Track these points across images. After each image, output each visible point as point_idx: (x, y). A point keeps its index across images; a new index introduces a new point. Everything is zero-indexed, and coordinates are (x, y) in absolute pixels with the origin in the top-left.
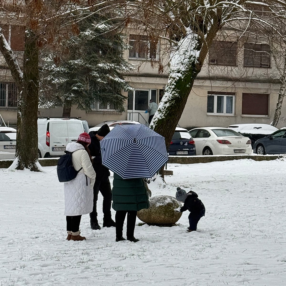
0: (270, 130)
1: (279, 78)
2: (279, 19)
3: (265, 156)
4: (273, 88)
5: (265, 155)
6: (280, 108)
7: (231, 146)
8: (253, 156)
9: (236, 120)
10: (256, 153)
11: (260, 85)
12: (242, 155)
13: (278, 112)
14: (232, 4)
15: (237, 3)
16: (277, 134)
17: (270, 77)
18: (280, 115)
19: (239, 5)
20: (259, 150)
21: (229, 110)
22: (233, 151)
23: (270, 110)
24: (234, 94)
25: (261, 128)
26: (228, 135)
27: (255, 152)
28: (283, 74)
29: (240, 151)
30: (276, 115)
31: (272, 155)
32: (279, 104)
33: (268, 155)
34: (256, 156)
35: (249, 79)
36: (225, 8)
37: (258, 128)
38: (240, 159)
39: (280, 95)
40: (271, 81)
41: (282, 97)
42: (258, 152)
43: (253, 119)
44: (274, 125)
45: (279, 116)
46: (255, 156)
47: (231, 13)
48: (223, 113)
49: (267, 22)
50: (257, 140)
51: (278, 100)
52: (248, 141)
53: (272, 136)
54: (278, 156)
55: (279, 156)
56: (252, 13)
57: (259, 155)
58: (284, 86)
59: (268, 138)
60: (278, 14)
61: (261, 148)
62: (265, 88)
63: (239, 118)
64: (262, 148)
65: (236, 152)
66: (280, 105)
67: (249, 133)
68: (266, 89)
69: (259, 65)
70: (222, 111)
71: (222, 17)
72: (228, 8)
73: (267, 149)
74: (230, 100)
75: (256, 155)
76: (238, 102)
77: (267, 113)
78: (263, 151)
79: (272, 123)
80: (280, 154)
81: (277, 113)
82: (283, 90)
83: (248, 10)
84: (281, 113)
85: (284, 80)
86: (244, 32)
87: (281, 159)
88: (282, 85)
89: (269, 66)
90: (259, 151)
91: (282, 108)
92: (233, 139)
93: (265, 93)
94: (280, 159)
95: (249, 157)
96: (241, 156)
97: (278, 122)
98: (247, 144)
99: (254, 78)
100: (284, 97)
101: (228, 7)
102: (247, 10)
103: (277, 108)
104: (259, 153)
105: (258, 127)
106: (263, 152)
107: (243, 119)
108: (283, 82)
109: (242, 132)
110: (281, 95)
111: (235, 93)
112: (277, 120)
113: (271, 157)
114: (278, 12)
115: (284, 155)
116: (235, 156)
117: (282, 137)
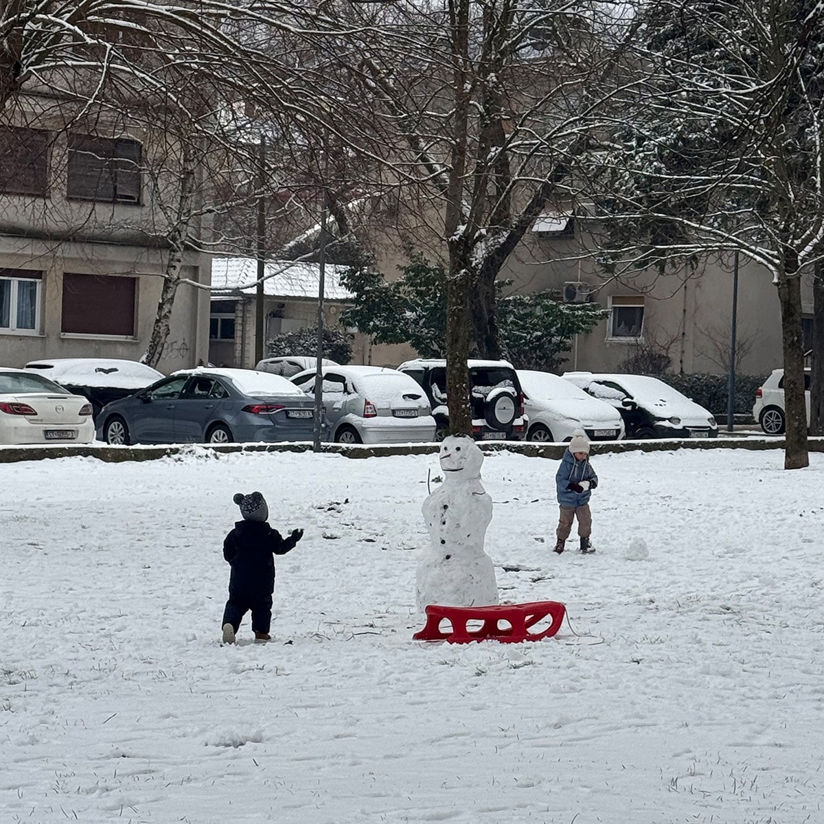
0: (140, 376)
1: (165, 235)
2: (178, 72)
3: (131, 447)
4: (148, 260)
5: (132, 445)
6: (166, 317)
7: (38, 420)
8: (98, 449)
9: (48, 347)
10: (105, 439)
11: (111, 253)
12: (66, 446)
13: (162, 328)
14: (52, 21)
15: (65, 19)
16: (162, 388)
17: (142, 231)
18: (167, 334)
19: (73, 25)
20: (112, 430)
21: (26, 320)
22: (42, 434)
23: (139, 323)
24: (39, 274)
25: (116, 370)
26: (27, 389)
27: (102, 436)
28: (175, 223)
29: (63, 434)
30: (156, 335)
31: (151, 447)
32: (164, 304)
33: (138, 446)
34: (107, 449)
35: (83, 235)
36: (31, 32)
37: (107, 372)
38: (61, 456)
39: (167, 281)
40: (142, 242)
41: (171, 285)
42: (110, 438)
43: (93, 345)
44: (151, 364)
45: (164, 337)
46: (102, 448)
47: (48, 45)
48: (8, 327)
49: (151, 77)
50: (105, 404)
51: (163, 295)
52: (84, 406)
53: (148, 393)
54: (166, 449)
55: (171, 449)
56: (111, 49)
57: (113, 446)
58: (178, 255)
59: (138, 397)
60: (175, 55)
61: (119, 425)
62: (127, 260)
63: (53, 343)
64: (121, 426)
65: (49, 436)
66: (166, 308)
67: (82, 385)
68: (128, 262)
69: (110, 197)
70: (5, 323)
71: (23, 56)
72: (39, 32)
73: (135, 429)
74: (28, 293)
75: (104, 445)
76: (50, 298)
77: (129, 329)
78: (122, 435)
79: (144, 358)
80: (171, 444)
81: (157, 329)
82: (175, 267)
83: (100, 40)
84: (169, 330)
85: (180, 241)
86: (90, 102)
87: (176, 456)
88: (172, 253)
89: (136, 201)
90: (112, 435)
91: (172, 316)
92: (41, 402)
93: (125, 276)
94: (172, 456)
95: (86, 452)
96: (64, 448)
97: (160, 354)
98: (80, 414)
99: (97, 232)
100: (177, 285)
101: (40, 28)
102: (96, 41)
103: (160, 317)
104: (112, 440)
105: (107, 368)
106: (123, 438)
107: (66, 344)
108: (177, 245)
109: (64, 380)
110: (170, 281)
111: (41, 272)
112: (159, 349)
113: (149, 450)
114: (177, 51)
115: (182, 445)
116: (47, 449)
117: (176, 396)
